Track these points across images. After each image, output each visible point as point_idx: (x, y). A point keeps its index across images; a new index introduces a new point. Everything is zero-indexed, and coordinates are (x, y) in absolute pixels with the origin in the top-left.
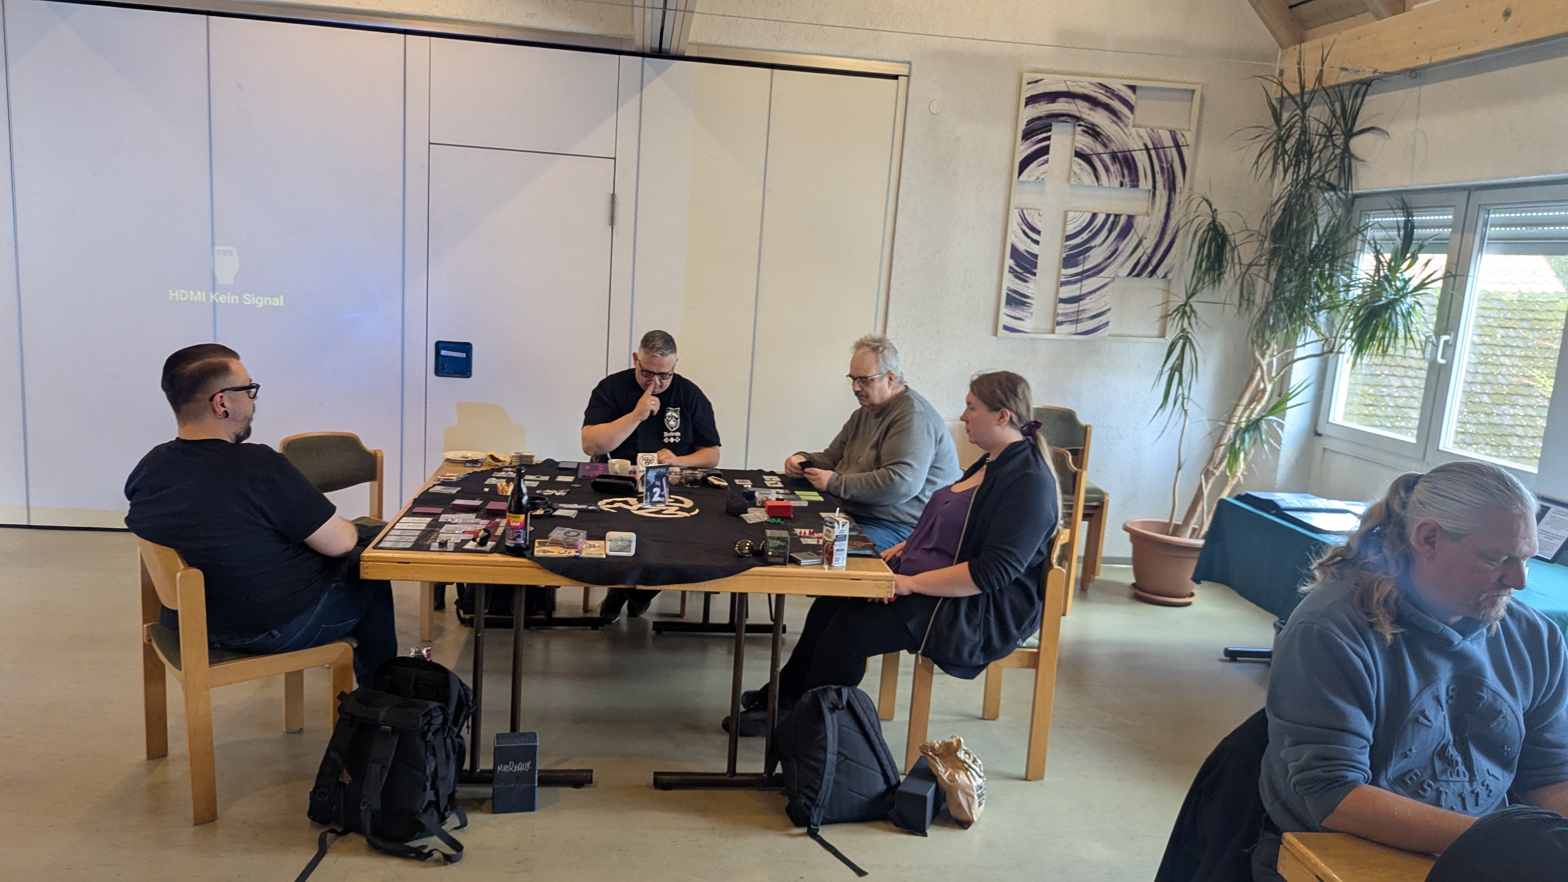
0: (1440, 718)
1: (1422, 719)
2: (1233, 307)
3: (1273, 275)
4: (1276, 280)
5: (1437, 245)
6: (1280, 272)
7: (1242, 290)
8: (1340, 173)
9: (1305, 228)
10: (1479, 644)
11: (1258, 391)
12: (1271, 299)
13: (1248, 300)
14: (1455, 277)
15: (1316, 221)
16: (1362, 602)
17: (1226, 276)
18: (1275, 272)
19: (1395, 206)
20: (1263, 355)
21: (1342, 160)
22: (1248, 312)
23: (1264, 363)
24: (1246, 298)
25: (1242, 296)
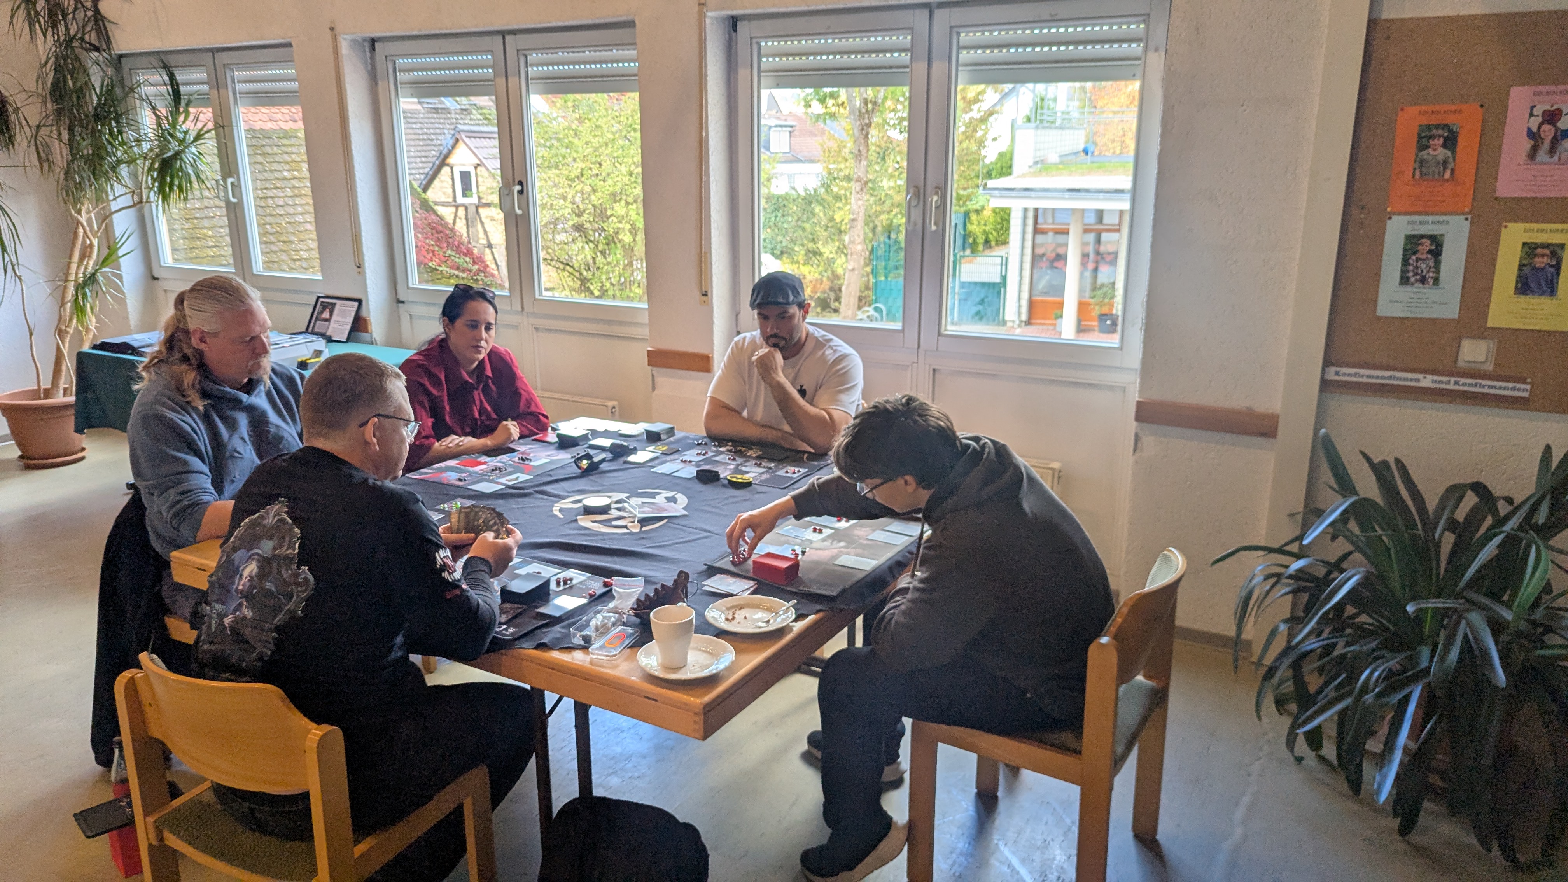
0: (248, 451)
1: (236, 455)
2: (34, 169)
3: (65, 136)
4: (69, 140)
5: (203, 100)
6: (71, 130)
7: (38, 153)
8: (97, 33)
9: (81, 88)
10: (260, 397)
11: (87, 247)
12: (70, 158)
13: (48, 160)
14: (223, 127)
15: (90, 80)
16: (178, 388)
17: (18, 138)
18: (66, 132)
19: (157, 65)
20: (79, 212)
21: (96, 21)
22: (51, 173)
23: (83, 220)
24: (44, 159)
25: (40, 158)
